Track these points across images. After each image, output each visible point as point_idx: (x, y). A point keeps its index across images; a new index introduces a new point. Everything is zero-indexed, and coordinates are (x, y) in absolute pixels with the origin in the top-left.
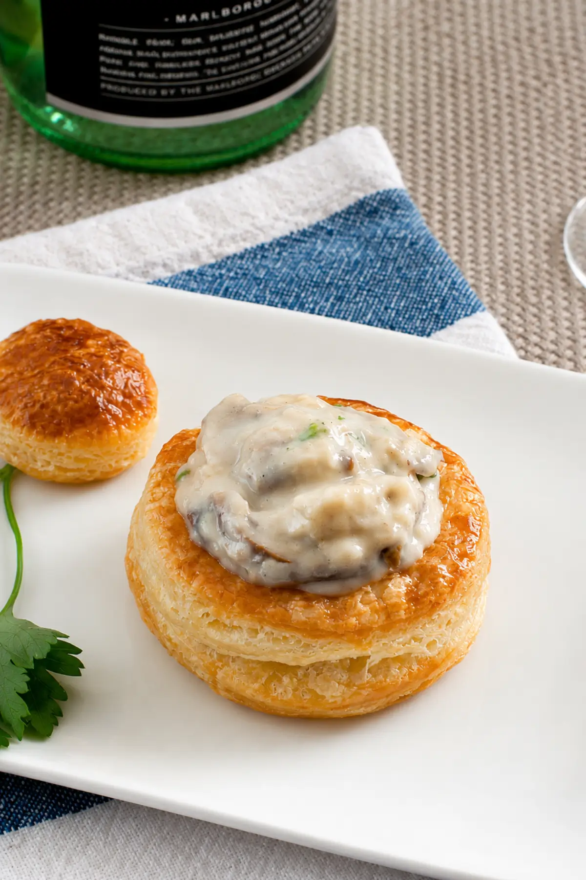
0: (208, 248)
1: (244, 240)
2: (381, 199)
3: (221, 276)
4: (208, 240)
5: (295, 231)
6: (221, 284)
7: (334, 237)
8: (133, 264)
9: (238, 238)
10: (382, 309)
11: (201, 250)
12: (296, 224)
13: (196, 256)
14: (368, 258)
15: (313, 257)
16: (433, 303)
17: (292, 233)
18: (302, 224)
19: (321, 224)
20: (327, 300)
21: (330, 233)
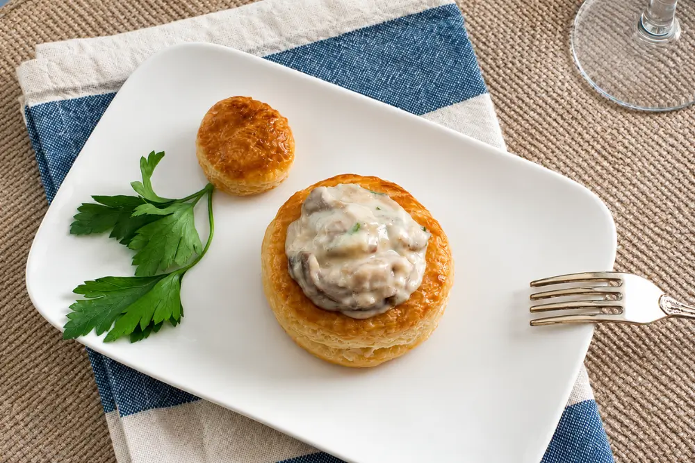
0: (334, 28)
4: (335, 24)
8: (290, 35)
11: (329, 29)
12: (387, 18)
13: (325, 32)
18: (391, 18)
19: (402, 19)
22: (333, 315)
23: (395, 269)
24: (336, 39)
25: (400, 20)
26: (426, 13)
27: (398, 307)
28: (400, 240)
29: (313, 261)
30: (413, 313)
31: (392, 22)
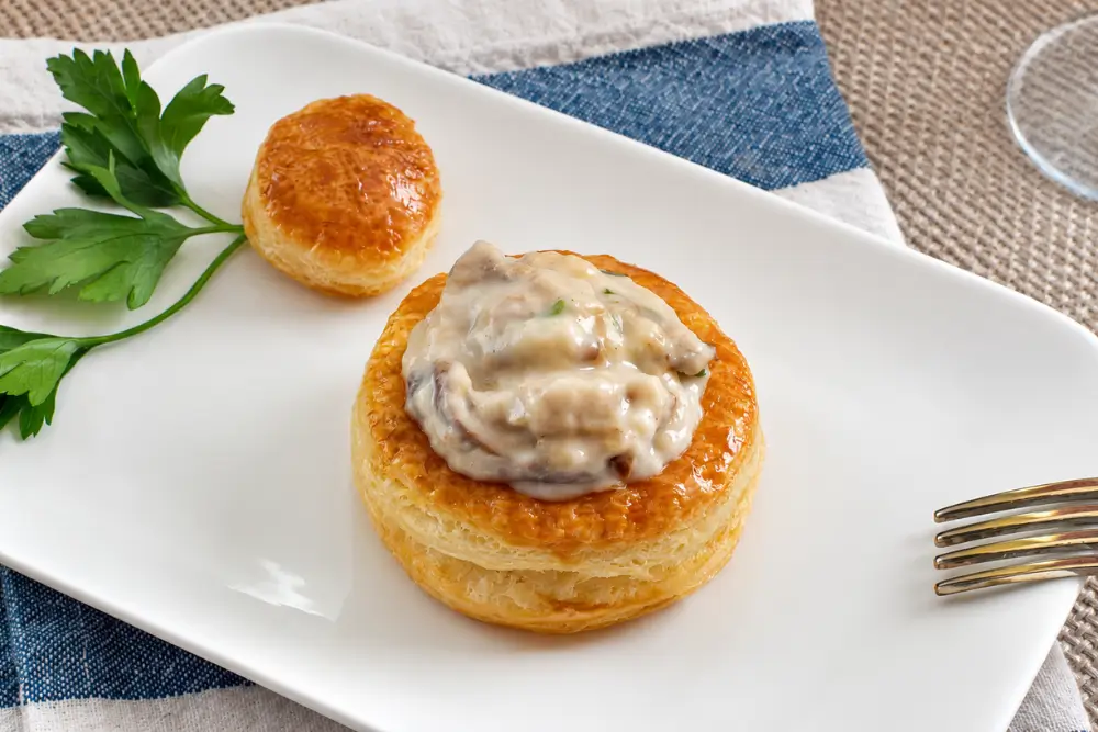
0: (569, 45)
1: (612, 41)
2: (781, 32)
3: (577, 80)
4: (572, 35)
5: (674, 43)
6: (574, 90)
7: (718, 59)
8: (478, 49)
9: (607, 39)
10: (748, 147)
11: (559, 45)
12: (677, 34)
13: (551, 51)
14: (748, 89)
15: (688, 79)
16: (808, 150)
17: (670, 44)
18: (685, 35)
19: (707, 41)
20: (689, 128)
21: (715, 53)
22: (493, 490)
23: (633, 396)
24: (570, 68)
25: (702, 42)
26: (756, 34)
27: (635, 485)
28: (650, 346)
29: (460, 375)
30: (666, 501)
31: (685, 46)
